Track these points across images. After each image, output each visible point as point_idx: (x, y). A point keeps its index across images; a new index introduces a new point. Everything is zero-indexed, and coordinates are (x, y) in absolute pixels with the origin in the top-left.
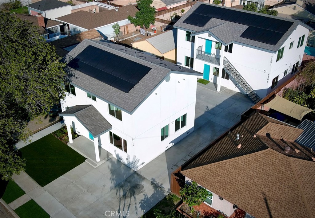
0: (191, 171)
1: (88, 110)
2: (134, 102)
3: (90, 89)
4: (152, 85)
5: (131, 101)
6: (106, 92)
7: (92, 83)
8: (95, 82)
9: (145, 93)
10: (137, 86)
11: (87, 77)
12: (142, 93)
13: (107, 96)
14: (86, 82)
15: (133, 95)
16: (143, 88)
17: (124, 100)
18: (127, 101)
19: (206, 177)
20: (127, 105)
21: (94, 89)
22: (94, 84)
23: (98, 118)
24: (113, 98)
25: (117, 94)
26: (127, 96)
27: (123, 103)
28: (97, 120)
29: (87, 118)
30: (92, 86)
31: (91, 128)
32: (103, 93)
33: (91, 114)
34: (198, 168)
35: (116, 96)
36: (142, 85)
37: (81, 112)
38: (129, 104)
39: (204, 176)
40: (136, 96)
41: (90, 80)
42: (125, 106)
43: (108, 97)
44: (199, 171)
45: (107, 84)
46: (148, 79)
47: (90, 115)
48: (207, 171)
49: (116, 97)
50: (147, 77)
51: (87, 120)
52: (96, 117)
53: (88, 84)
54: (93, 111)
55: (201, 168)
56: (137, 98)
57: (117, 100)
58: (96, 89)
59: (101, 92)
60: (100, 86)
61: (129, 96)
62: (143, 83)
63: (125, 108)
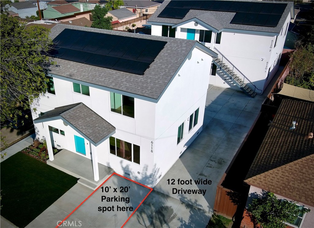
0: (262, 177)
1: (78, 109)
2: (157, 86)
3: (82, 77)
4: (176, 61)
5: (152, 85)
6: (107, 79)
7: (82, 69)
8: (87, 69)
9: (170, 72)
10: (152, 66)
11: (73, 64)
12: (164, 73)
13: (111, 83)
14: (73, 69)
15: (151, 76)
16: (164, 67)
17: (140, 84)
18: (145, 85)
19: (291, 184)
20: (147, 90)
21: (87, 76)
22: (85, 70)
23: (94, 119)
24: (122, 84)
25: (125, 79)
26: (142, 79)
27: (139, 88)
28: (94, 122)
29: (80, 120)
30: (84, 74)
31: (88, 133)
32: (103, 80)
33: (83, 114)
34: (271, 171)
35: (125, 81)
36: (160, 63)
37: (69, 112)
38: (149, 88)
39: (287, 183)
40: (157, 77)
41: (78, 67)
42: (144, 92)
43: (114, 84)
44: (274, 175)
45: (105, 69)
46: (167, 54)
47: (83, 116)
48: (287, 174)
49: (125, 83)
50: (162, 53)
51: (80, 122)
52: (91, 118)
53: (76, 71)
54: (85, 110)
55: (276, 171)
56: (159, 80)
57: (128, 85)
58: (90, 77)
59: (100, 79)
60: (95, 72)
61: (145, 79)
62: (161, 61)
63: (145, 95)
